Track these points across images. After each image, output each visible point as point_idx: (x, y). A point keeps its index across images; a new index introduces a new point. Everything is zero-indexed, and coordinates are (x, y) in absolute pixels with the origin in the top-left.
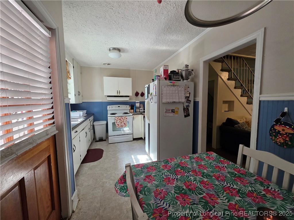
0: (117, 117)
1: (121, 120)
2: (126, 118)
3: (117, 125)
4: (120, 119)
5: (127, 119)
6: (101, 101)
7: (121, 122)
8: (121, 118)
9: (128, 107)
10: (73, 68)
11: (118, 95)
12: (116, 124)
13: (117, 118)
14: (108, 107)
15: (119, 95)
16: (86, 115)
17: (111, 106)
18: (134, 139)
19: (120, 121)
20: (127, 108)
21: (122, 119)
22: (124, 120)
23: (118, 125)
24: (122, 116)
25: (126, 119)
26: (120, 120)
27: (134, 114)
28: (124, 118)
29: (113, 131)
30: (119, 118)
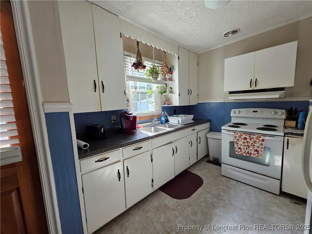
0: (239, 134)
1: (247, 142)
2: (261, 139)
3: (237, 149)
4: (245, 139)
5: (263, 140)
6: (223, 101)
7: (246, 144)
8: (248, 137)
9: (280, 114)
10: (179, 59)
11: (252, 89)
12: (236, 146)
13: (238, 136)
14: (233, 111)
15: (255, 88)
16: (193, 121)
17: (237, 110)
18: (283, 194)
19: (244, 143)
20: (276, 116)
21: (250, 139)
22: (255, 142)
23: (240, 148)
24: (251, 134)
25: (261, 142)
26: (245, 141)
27: (292, 134)
28: (255, 137)
29: (230, 156)
30: (244, 136)
